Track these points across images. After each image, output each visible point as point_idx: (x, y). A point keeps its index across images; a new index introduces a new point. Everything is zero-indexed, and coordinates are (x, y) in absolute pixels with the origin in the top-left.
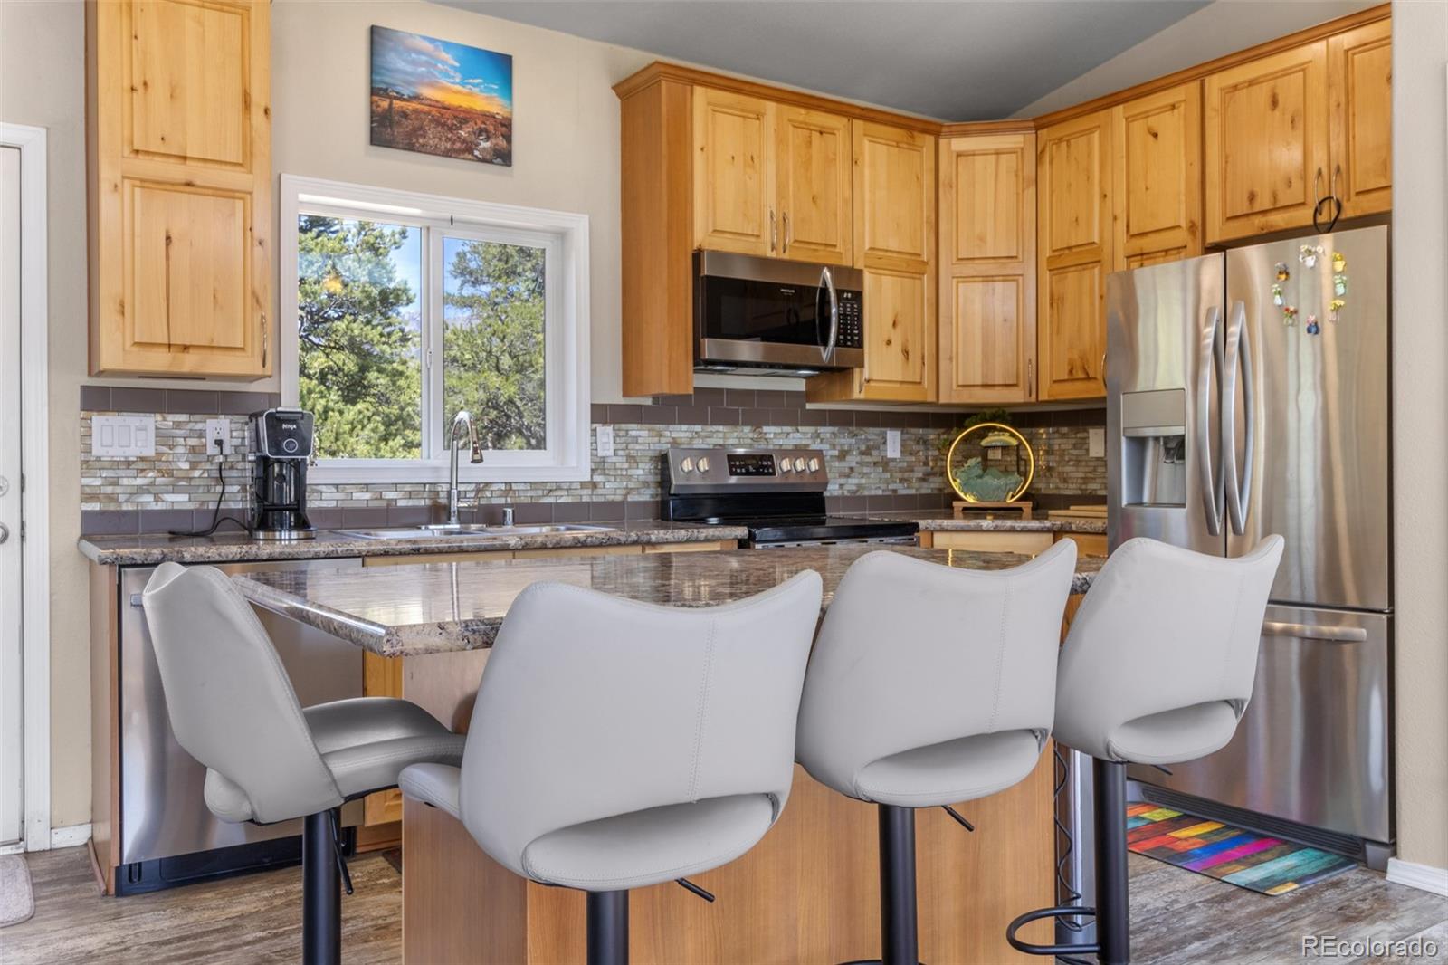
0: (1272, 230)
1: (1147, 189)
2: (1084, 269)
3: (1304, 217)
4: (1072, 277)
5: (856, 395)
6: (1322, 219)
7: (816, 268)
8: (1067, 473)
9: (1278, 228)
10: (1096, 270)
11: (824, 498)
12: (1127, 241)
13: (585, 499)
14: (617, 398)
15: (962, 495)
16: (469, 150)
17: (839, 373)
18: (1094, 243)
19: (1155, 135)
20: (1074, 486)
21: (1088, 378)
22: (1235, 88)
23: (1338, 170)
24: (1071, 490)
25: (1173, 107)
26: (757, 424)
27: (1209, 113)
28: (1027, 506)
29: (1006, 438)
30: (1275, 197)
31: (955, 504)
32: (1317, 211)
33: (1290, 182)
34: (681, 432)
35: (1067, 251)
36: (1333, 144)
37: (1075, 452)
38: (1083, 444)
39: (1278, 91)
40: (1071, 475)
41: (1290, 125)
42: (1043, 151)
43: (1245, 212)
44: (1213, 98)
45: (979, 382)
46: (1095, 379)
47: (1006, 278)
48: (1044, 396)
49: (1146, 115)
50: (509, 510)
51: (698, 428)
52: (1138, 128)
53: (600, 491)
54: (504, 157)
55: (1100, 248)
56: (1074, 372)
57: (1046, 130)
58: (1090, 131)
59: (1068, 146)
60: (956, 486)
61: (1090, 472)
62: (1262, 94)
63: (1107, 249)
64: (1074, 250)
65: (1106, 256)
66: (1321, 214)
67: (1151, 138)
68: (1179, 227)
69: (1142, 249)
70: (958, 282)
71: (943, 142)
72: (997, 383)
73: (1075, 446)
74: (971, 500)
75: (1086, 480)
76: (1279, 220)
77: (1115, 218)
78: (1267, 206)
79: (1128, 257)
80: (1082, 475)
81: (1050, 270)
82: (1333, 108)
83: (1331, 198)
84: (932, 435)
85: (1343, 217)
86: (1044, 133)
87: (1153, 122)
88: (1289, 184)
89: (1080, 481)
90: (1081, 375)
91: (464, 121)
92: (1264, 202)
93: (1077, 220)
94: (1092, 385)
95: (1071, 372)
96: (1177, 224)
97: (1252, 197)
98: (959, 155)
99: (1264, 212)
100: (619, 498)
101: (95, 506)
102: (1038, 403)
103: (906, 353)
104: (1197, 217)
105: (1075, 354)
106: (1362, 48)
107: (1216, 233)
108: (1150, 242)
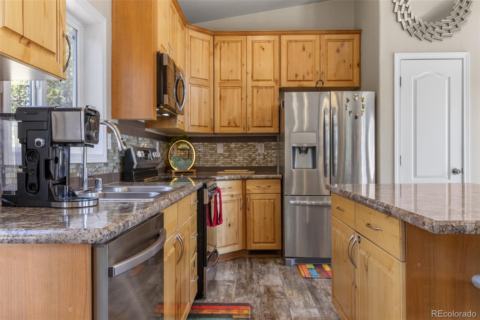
0: (303, 86)
1: (260, 66)
2: (234, 89)
3: (313, 84)
4: (229, 91)
5: (177, 126)
6: (318, 86)
8: (207, 159)
9: (305, 86)
10: (240, 89)
12: (252, 82)
13: (107, 172)
15: (173, 167)
18: (239, 80)
19: (263, 49)
20: (210, 164)
21: (236, 126)
22: (291, 41)
23: (323, 73)
24: (209, 165)
25: (269, 42)
26: (138, 136)
27: (282, 47)
28: (194, 171)
29: (186, 146)
30: (304, 77)
31: (172, 171)
32: (317, 83)
33: (309, 73)
35: (227, 81)
36: (321, 65)
37: (211, 152)
38: (214, 149)
39: (305, 46)
40: (208, 160)
41: (309, 57)
42: (216, 44)
43: (294, 80)
44: (284, 43)
45: (197, 125)
46: (239, 126)
47: (205, 87)
48: (217, 131)
49: (260, 41)
52: (257, 45)
55: (241, 82)
56: (230, 123)
57: (218, 37)
58: (237, 42)
59: (228, 45)
60: (171, 163)
61: (217, 159)
62: (300, 45)
63: (244, 83)
64: (230, 81)
66: (318, 84)
67: (262, 50)
68: (271, 80)
69: (258, 85)
70: (191, 86)
71: (187, 30)
72: (202, 125)
73: (210, 150)
74: (176, 169)
75: (215, 161)
76: (306, 84)
77: (247, 73)
78: (301, 79)
79: (252, 87)
80: (214, 160)
81: (219, 87)
82: (321, 55)
83: (320, 80)
85: (324, 86)
86: (217, 38)
87: (263, 44)
88: (308, 74)
89: (212, 162)
90: (233, 125)
93: (232, 71)
94: (237, 128)
95: (229, 123)
96: (271, 79)
97: (296, 75)
98: (191, 37)
99: (300, 81)
100: (112, 171)
102: (214, 133)
104: (277, 77)
105: (231, 118)
106: (330, 40)
107: (284, 84)
108: (260, 84)
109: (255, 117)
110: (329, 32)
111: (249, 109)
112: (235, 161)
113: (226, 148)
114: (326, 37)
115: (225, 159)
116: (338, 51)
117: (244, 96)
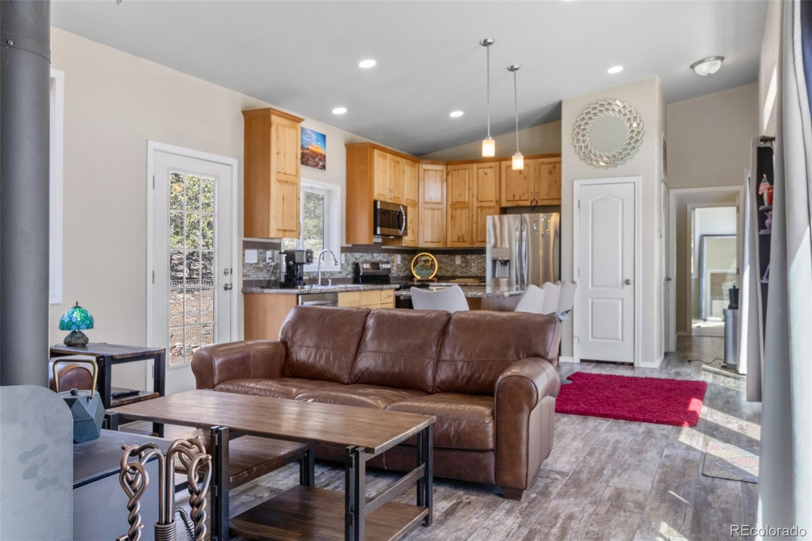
0: (519, 205)
1: (483, 189)
2: (463, 209)
3: (528, 203)
4: (458, 211)
5: (404, 244)
6: (533, 204)
7: (398, 205)
8: (448, 269)
9: (521, 205)
10: (467, 210)
11: (389, 277)
12: (477, 203)
13: (339, 277)
14: (345, 245)
16: (317, 165)
17: (399, 238)
18: (466, 202)
19: (486, 174)
21: (464, 241)
22: (509, 166)
23: (537, 193)
24: (449, 274)
25: (491, 167)
26: (372, 252)
27: (502, 171)
28: (437, 278)
30: (520, 197)
31: (415, 279)
32: (532, 202)
34: (357, 255)
35: (457, 203)
36: (535, 186)
37: (451, 263)
38: (453, 260)
41: (524, 179)
42: (449, 172)
43: (512, 200)
44: (504, 168)
45: (430, 240)
46: (466, 242)
47: (438, 209)
48: (449, 246)
49: (483, 168)
50: (330, 280)
51: (361, 254)
52: (481, 171)
53: (342, 274)
54: (324, 167)
55: (468, 203)
58: (465, 169)
59: (458, 172)
60: (414, 273)
61: (456, 269)
63: (471, 204)
64: (459, 203)
65: (470, 205)
68: (493, 201)
69: (482, 206)
70: (424, 210)
71: (420, 166)
72: (435, 241)
73: (450, 261)
74: (419, 277)
75: (454, 271)
76: (522, 203)
77: (473, 196)
79: (477, 207)
80: (453, 269)
81: (451, 208)
83: (534, 200)
84: (406, 256)
85: (538, 205)
86: (449, 167)
87: (486, 170)
88: (524, 194)
89: (452, 271)
90: (462, 240)
91: (317, 156)
92: (517, 198)
93: (460, 194)
94: (465, 243)
95: (458, 239)
97: (514, 196)
98: (425, 170)
99: (517, 201)
100: (345, 276)
101: (245, 279)
102: (446, 247)
103: (413, 231)
104: (498, 199)
105: (460, 234)
106: (543, 163)
107: (504, 204)
108: (484, 204)
109: (479, 233)
110: (542, 156)
111: (475, 226)
112: (470, 271)
113: (463, 259)
114: (540, 160)
115: (462, 270)
116: (550, 173)
117: (470, 216)
